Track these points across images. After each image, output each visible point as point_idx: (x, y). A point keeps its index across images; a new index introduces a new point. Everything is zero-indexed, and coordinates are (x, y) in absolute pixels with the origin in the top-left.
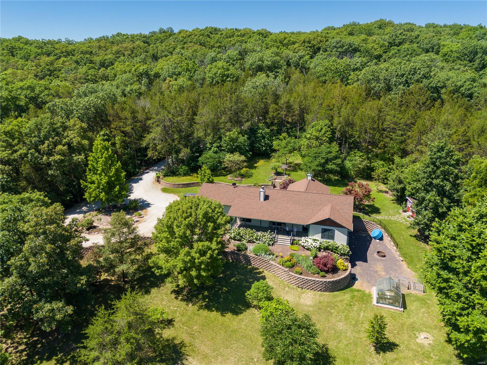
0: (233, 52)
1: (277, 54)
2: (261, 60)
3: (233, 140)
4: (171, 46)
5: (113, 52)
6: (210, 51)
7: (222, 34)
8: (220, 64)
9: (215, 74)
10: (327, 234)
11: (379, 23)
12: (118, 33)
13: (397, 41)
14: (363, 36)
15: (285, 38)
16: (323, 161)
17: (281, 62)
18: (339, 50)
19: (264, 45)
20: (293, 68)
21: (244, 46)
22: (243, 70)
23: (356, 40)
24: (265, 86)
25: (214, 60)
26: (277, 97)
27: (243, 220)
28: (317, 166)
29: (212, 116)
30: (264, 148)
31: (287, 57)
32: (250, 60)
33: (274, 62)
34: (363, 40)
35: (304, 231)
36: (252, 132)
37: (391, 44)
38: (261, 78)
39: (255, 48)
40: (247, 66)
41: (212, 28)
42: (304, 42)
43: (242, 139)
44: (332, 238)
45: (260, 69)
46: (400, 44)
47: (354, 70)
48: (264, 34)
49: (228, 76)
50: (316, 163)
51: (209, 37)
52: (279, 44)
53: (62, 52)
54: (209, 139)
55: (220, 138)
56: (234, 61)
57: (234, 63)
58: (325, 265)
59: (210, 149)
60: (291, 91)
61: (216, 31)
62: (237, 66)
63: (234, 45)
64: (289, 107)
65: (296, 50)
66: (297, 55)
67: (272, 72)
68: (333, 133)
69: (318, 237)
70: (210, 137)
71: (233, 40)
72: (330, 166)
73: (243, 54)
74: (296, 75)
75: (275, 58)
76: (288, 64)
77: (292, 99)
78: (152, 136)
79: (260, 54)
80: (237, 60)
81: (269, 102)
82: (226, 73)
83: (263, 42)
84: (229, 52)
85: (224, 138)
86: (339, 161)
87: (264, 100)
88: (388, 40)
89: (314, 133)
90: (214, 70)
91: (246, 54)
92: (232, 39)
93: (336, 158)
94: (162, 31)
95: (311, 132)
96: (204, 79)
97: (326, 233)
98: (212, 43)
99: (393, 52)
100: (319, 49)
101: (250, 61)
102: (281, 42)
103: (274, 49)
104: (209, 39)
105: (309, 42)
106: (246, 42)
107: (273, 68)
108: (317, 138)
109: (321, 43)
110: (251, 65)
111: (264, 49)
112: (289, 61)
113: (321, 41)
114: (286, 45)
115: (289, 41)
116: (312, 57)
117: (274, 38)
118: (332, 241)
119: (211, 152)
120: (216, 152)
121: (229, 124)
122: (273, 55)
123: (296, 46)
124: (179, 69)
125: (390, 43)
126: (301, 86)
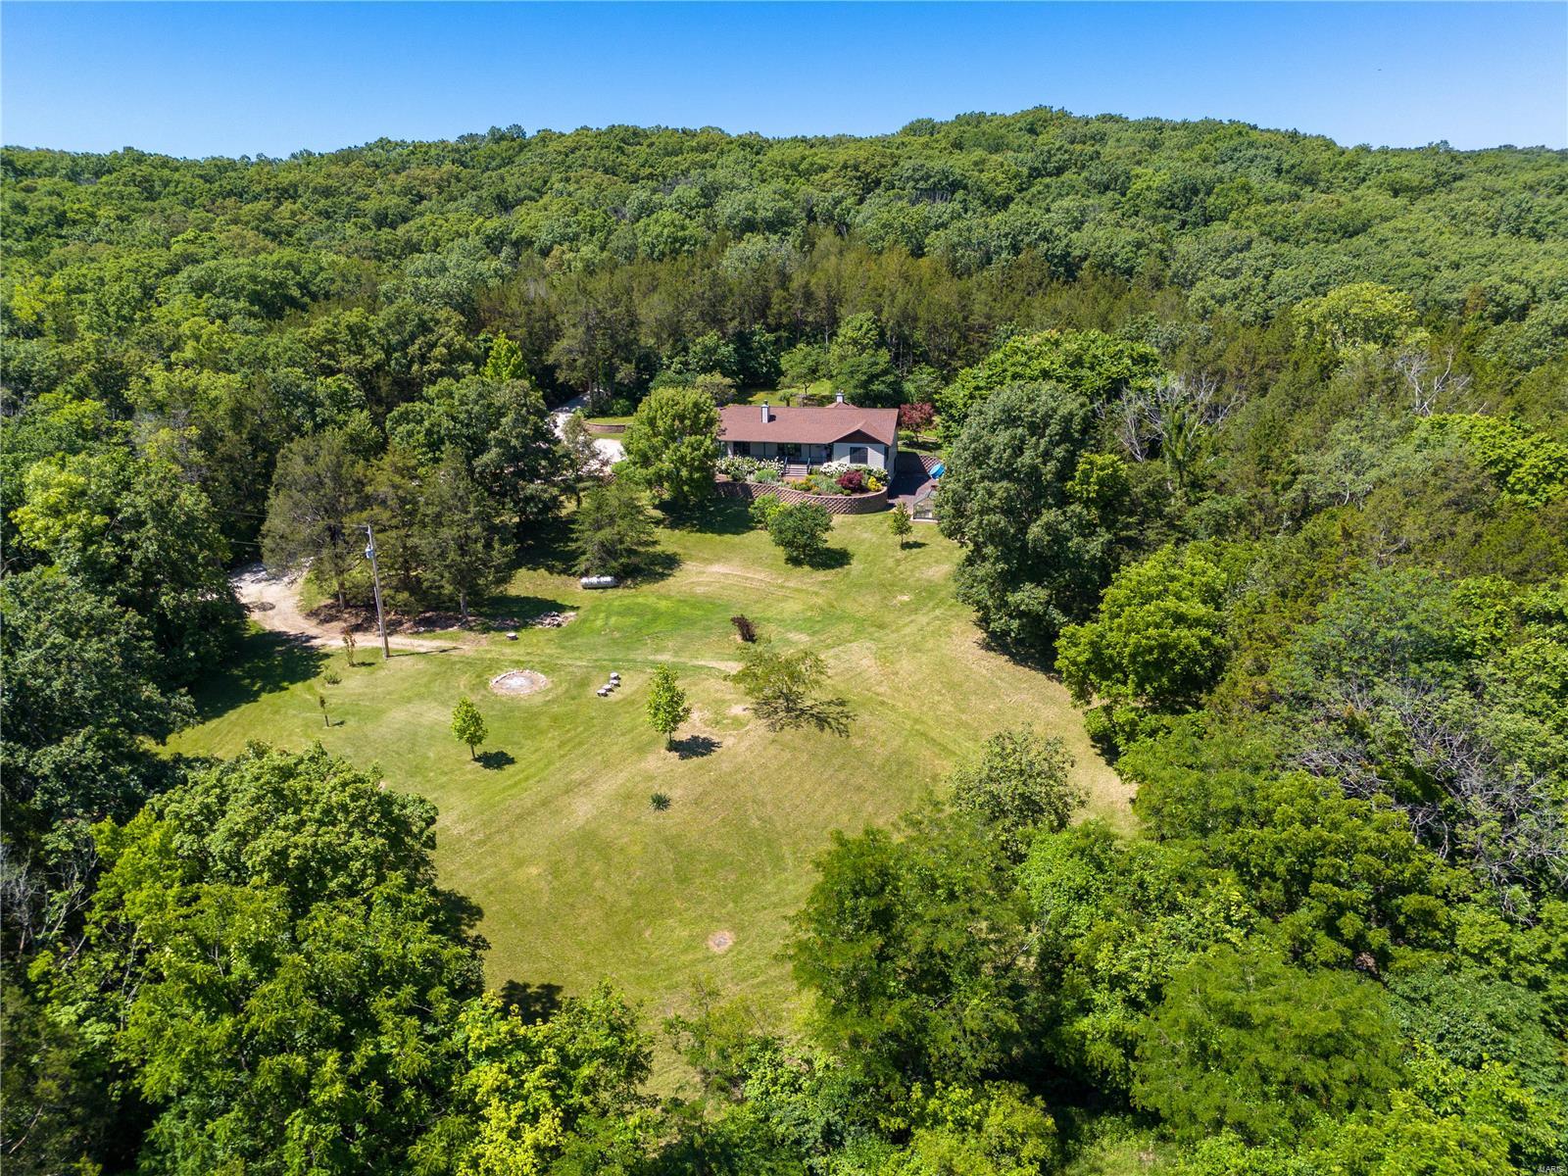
0: (687, 191)
1: (786, 195)
2: (751, 207)
3: (709, 351)
4: (536, 175)
5: (397, 189)
6: (634, 186)
7: (651, 145)
8: (667, 216)
9: (657, 237)
10: (859, 456)
11: (1030, 119)
12: (381, 140)
13: (1050, 166)
14: (978, 154)
15: (804, 158)
16: (864, 378)
17: (795, 211)
18: (922, 185)
19: (755, 173)
20: (822, 225)
21: (710, 175)
22: (714, 228)
23: (959, 163)
24: (762, 256)
25: (646, 209)
26: (784, 279)
27: (736, 444)
28: (856, 387)
29: (670, 309)
30: (765, 369)
31: (807, 201)
32: (728, 207)
33: (780, 212)
34: (976, 164)
35: (827, 452)
36: (742, 340)
37: (1035, 173)
38: (754, 243)
39: (737, 181)
40: (722, 221)
41: (627, 129)
42: (845, 167)
43: (726, 350)
44: (864, 461)
45: (750, 226)
46: (1059, 171)
47: (937, 228)
48: (754, 146)
49: (684, 240)
50: (854, 382)
51: (623, 152)
52: (788, 172)
53: (268, 191)
54: (665, 351)
55: (686, 349)
56: (691, 209)
57: (693, 212)
58: (850, 481)
59: (669, 367)
60: (813, 268)
61: (635, 136)
62: (701, 219)
63: (685, 173)
64: (808, 297)
65: (828, 185)
66: (829, 196)
67: (776, 233)
68: (882, 334)
69: (846, 460)
70: (668, 346)
71: (684, 160)
72: (877, 387)
73: (710, 194)
74: (827, 239)
75: (781, 204)
76: (811, 217)
77: (813, 281)
78: (564, 343)
79: (749, 196)
80: (697, 206)
81: (772, 285)
82: (680, 234)
83: (753, 167)
84: (679, 190)
85: (693, 348)
86: (890, 378)
87: (762, 283)
88: (1030, 164)
89: (850, 334)
90: (655, 229)
91: (716, 195)
92: (679, 158)
93: (885, 372)
94: (498, 137)
95: (846, 331)
96: (634, 248)
97: (856, 454)
98: (633, 168)
99: (1034, 190)
100: (878, 182)
101: (728, 211)
102: (794, 167)
103: (779, 184)
104: (623, 159)
105: (856, 168)
106: (713, 167)
107: (778, 224)
108: (855, 342)
109: (882, 171)
110: (730, 218)
111: (755, 183)
112: (811, 210)
113: (883, 166)
114: (806, 174)
115: (812, 165)
116: (861, 201)
117: (779, 159)
118: (863, 466)
119: (670, 373)
120: (680, 373)
121: (700, 325)
122: (777, 197)
123: (826, 176)
124: (574, 228)
125: (1032, 169)
126: (833, 258)
